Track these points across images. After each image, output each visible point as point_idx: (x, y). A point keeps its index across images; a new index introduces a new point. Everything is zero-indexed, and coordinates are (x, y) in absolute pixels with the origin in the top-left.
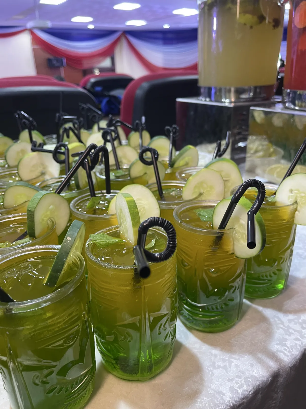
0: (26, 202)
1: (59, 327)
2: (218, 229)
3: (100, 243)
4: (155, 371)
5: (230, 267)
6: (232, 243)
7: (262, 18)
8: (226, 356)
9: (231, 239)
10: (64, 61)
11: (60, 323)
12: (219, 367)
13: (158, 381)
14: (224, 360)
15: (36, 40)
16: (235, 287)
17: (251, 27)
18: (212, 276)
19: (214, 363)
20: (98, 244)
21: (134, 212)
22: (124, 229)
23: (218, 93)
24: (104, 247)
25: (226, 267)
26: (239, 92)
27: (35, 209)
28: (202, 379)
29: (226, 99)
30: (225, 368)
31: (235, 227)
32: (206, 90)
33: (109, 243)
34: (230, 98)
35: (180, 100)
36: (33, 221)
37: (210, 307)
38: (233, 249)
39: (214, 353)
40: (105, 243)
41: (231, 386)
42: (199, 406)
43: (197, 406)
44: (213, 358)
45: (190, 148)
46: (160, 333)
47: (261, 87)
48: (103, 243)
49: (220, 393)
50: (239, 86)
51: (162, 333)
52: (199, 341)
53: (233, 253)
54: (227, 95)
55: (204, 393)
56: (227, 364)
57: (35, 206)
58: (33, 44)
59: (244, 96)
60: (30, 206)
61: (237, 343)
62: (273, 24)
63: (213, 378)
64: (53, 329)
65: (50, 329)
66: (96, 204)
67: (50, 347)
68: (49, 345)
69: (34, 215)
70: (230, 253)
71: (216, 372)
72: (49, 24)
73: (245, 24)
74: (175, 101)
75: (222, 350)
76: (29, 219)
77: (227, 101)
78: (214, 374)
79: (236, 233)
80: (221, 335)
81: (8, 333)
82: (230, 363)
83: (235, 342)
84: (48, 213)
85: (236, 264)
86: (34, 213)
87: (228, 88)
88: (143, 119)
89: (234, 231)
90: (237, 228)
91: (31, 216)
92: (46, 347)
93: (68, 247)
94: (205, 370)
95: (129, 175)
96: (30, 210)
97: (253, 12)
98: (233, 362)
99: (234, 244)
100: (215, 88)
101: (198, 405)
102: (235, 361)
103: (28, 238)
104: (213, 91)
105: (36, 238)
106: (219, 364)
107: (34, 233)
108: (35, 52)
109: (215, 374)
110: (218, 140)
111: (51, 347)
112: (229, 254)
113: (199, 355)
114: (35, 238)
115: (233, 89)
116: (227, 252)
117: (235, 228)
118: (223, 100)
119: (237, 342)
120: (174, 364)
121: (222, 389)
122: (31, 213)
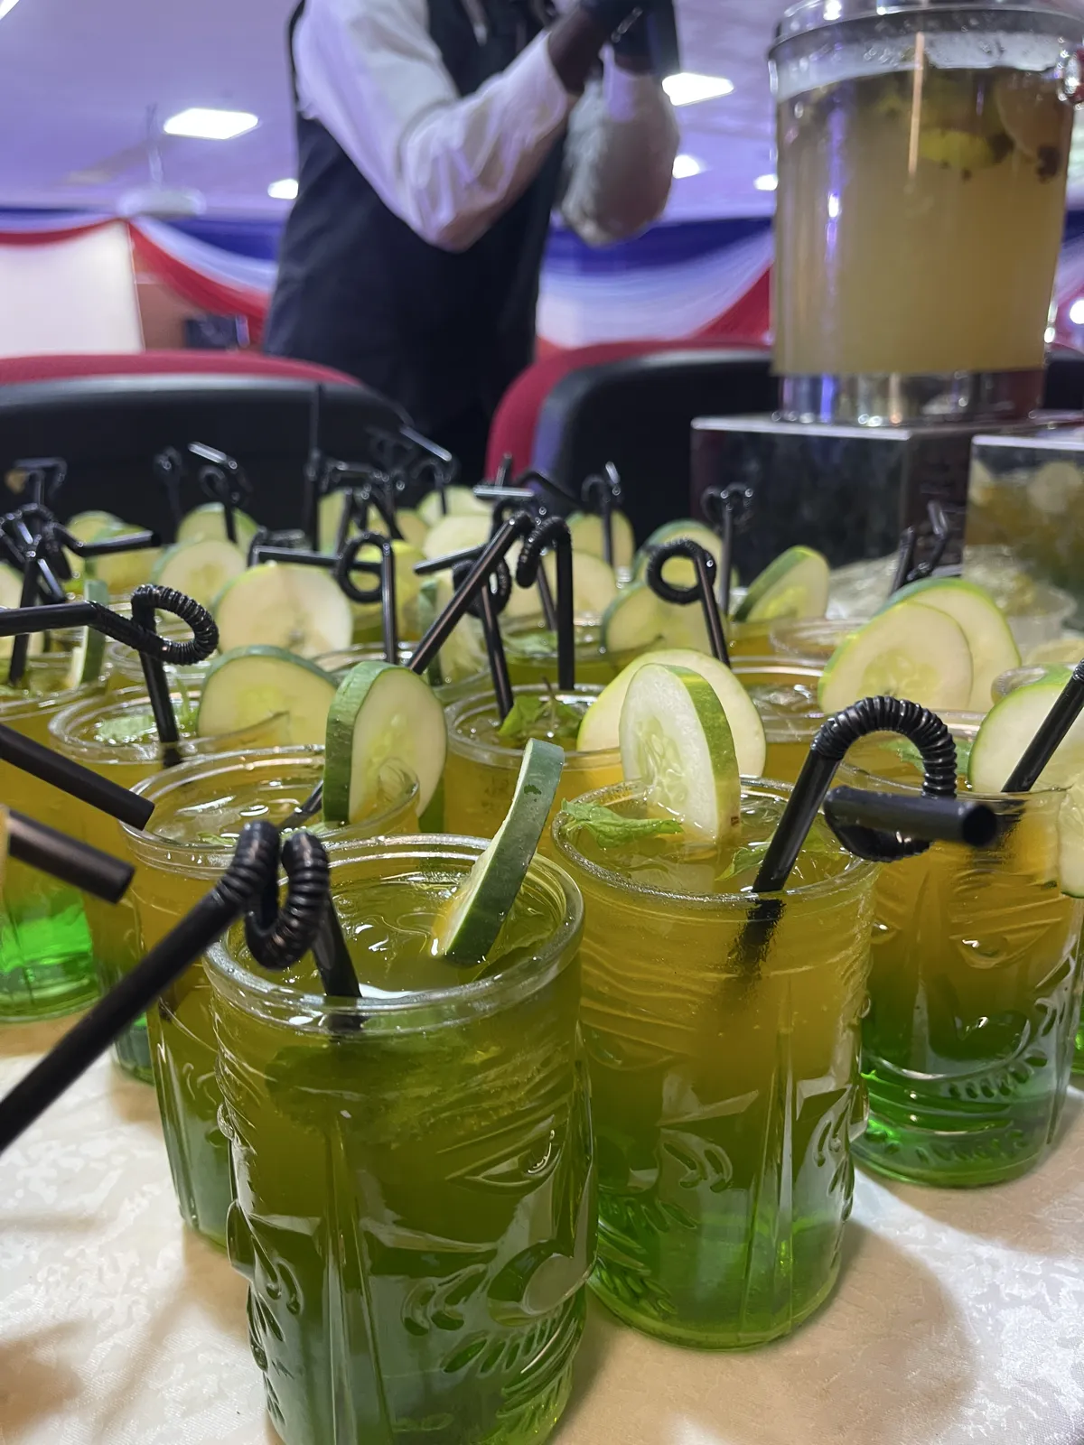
0: (278, 715)
1: (512, 1104)
2: (1002, 791)
3: (602, 829)
4: (793, 1308)
5: (1042, 932)
6: (1052, 844)
7: (1001, 145)
8: (1035, 1265)
9: (1051, 829)
10: (243, 328)
11: (516, 1086)
12: (1016, 1302)
13: (800, 1349)
14: (1028, 1279)
15: (147, 256)
16: (1050, 1011)
17: (967, 175)
18: (972, 966)
19: (994, 1289)
20: (597, 831)
21: (716, 725)
22: (666, 790)
23: (844, 400)
24: (618, 843)
25: (1023, 935)
26: (919, 392)
27: (356, 717)
28: (963, 1343)
29: (871, 413)
30: (1037, 1303)
31: (1066, 785)
32: (805, 388)
33: (633, 829)
34: (884, 412)
35: (702, 424)
36: (347, 762)
37: (961, 1088)
38: (1057, 868)
39: (985, 1256)
40: (618, 828)
41: (1077, 1362)
42: (976, 1431)
43: (966, 1431)
44: (986, 1271)
45: (804, 556)
46: (821, 1162)
47: (997, 376)
48: (613, 828)
49: (1041, 1386)
50: (921, 369)
51: (826, 1162)
52: (919, 1215)
53: (1053, 884)
54: (878, 403)
55: (981, 1386)
56: (1044, 1291)
57: (354, 708)
58: (136, 270)
59: (936, 408)
60: (337, 708)
61: (1061, 1221)
62: (1039, 163)
63: (1003, 1337)
64: (495, 1109)
65: (485, 1105)
66: (529, 722)
67: (480, 1178)
68: (476, 1172)
69: (351, 739)
70: (1043, 881)
71: (1010, 1318)
72: (195, 203)
73: (945, 165)
74: (689, 428)
75: (1013, 1244)
76: (333, 754)
77: (874, 421)
78: (1003, 1325)
79: (1072, 804)
80: (996, 1194)
81: (345, 1114)
82: (1054, 1288)
83: (1057, 1220)
84: (387, 741)
85: (1058, 924)
86: (352, 732)
87: (879, 375)
88: (611, 470)
89: (1065, 796)
90: (1076, 787)
91: (340, 740)
92: (468, 1178)
93: (534, 820)
94: (966, 1313)
95: (603, 641)
96: (337, 722)
97: (971, 125)
98: (1062, 1284)
99: (1059, 847)
100: (836, 380)
101: (970, 1429)
102: (1066, 1280)
103: (322, 824)
104: (827, 391)
105: (347, 823)
106: (1015, 1292)
107: (346, 805)
108: (142, 295)
109: (1008, 1325)
110: (908, 527)
111: (487, 1178)
112: (1038, 885)
113: (933, 1264)
114: (345, 824)
115: (894, 382)
116: (1031, 878)
117: (1070, 787)
118: (861, 419)
119: (1063, 1218)
120: (850, 1289)
121: (1043, 1371)
122: (343, 732)
